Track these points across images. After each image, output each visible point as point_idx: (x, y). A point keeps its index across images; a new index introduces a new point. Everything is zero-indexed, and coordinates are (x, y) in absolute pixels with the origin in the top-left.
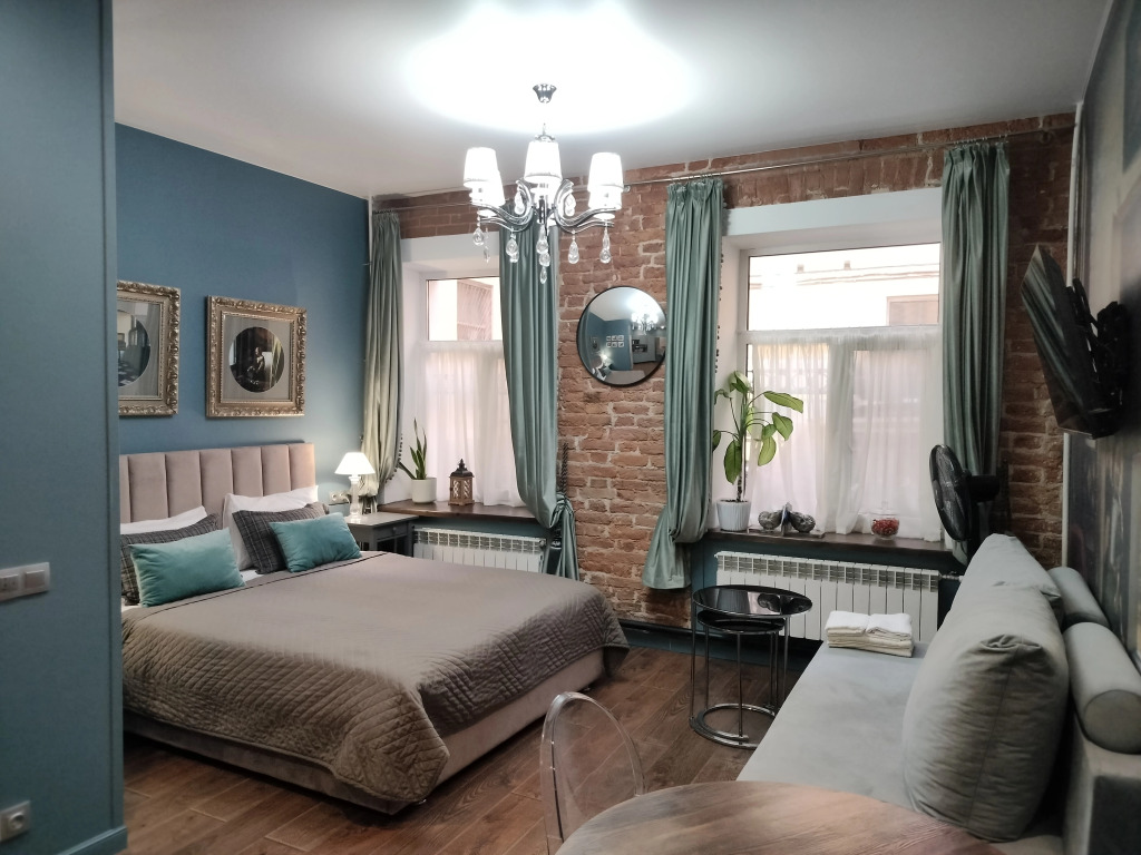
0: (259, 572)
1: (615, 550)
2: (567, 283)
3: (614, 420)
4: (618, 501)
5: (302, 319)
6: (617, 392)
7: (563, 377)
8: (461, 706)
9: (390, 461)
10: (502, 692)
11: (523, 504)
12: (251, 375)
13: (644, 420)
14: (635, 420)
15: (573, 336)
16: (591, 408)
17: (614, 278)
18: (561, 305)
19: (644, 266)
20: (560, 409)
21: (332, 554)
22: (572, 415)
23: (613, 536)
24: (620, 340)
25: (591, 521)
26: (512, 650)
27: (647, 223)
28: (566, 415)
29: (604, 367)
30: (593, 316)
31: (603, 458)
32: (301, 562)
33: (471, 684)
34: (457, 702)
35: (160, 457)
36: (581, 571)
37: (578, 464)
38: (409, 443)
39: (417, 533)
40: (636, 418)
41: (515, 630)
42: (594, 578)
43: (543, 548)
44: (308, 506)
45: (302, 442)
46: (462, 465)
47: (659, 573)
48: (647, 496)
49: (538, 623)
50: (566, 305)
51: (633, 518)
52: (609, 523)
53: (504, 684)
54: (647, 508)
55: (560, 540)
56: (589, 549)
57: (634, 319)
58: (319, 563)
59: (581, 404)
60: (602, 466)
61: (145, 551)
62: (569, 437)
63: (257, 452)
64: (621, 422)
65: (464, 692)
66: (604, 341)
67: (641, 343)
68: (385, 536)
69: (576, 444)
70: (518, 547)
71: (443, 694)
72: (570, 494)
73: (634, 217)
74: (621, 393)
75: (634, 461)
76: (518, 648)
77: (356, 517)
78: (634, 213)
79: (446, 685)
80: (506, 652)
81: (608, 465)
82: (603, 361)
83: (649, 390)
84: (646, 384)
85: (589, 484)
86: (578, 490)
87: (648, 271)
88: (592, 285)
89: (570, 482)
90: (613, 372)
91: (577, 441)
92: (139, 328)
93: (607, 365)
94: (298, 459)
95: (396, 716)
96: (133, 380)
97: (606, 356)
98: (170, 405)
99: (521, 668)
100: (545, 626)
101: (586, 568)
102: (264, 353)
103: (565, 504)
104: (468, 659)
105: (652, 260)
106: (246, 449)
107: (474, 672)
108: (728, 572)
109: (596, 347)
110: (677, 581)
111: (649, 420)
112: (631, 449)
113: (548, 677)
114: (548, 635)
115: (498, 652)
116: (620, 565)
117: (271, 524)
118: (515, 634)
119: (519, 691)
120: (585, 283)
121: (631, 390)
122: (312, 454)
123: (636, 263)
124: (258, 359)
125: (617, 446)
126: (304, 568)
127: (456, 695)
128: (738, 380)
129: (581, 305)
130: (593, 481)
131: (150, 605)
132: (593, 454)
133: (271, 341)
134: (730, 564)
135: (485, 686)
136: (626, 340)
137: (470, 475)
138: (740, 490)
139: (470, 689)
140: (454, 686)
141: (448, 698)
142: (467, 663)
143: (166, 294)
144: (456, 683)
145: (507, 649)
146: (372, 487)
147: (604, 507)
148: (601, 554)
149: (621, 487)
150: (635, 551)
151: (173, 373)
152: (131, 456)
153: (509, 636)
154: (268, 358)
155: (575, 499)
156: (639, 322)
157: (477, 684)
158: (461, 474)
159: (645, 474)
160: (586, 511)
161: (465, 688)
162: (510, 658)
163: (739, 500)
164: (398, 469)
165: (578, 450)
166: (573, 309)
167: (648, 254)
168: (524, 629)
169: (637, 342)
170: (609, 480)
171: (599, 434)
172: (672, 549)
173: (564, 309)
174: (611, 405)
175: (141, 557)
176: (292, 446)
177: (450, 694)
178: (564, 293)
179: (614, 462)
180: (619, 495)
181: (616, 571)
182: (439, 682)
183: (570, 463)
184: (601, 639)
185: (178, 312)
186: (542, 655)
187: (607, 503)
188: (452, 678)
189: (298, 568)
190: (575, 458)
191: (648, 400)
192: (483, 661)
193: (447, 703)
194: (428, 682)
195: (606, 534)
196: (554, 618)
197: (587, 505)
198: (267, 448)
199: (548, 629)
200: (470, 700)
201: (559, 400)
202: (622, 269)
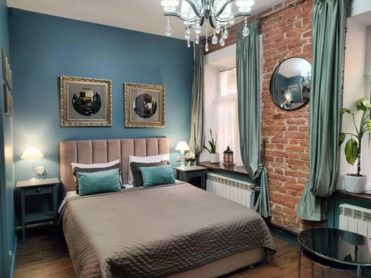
0: (134, 186)
1: (287, 194)
2: (267, 61)
3: (287, 128)
4: (289, 169)
5: (164, 90)
6: (289, 113)
7: (264, 107)
8: (141, 272)
9: (199, 145)
10: (176, 266)
11: (243, 165)
12: (143, 112)
13: (302, 127)
14: (298, 128)
15: (268, 87)
16: (276, 122)
17: (288, 54)
18: (264, 72)
19: (303, 45)
20: (262, 123)
21: (162, 182)
22: (268, 125)
23: (287, 187)
24: (295, 87)
25: (276, 178)
26: (185, 244)
27: (305, 21)
28: (265, 126)
29: (288, 102)
30: (280, 76)
31: (281, 147)
32: (147, 183)
33: (150, 261)
34: (138, 269)
35: (105, 142)
36: (271, 202)
37: (270, 150)
38: (208, 138)
39: (207, 175)
40: (298, 126)
41: (190, 234)
42: (277, 207)
43: (253, 189)
44: (161, 161)
45: (165, 137)
46: (228, 148)
47: (305, 210)
48: (304, 169)
49: (208, 231)
50: (266, 72)
51: (297, 179)
52: (284, 180)
53: (178, 262)
54: (304, 175)
55: (260, 186)
56: (275, 192)
57: (302, 76)
58: (155, 184)
59: (271, 120)
60: (281, 151)
61: (81, 175)
62: (266, 136)
63: (144, 141)
64: (291, 129)
65: (144, 265)
66: (287, 88)
67: (307, 87)
68: (192, 175)
69: (269, 140)
70: (242, 186)
71: (126, 265)
72: (266, 164)
73: (298, 21)
74: (291, 114)
75: (297, 149)
76: (191, 244)
77: (183, 168)
78: (298, 18)
79: (129, 260)
80: (179, 245)
81: (284, 151)
82: (287, 99)
83: (305, 111)
84: (304, 108)
85: (275, 160)
86: (270, 162)
87: (305, 47)
88: (278, 59)
89: (267, 158)
90: (292, 104)
91: (270, 138)
92: (97, 96)
93: (289, 101)
94: (161, 144)
95: (95, 273)
96: (95, 114)
97: (288, 97)
98: (109, 123)
99: (193, 254)
100: (213, 233)
101: (273, 201)
102: (148, 104)
103: (263, 169)
104: (150, 247)
105: (308, 41)
106: (140, 139)
107: (152, 254)
108: (347, 217)
109: (283, 92)
110: (316, 217)
111: (305, 128)
112: (295, 143)
113: (215, 260)
114: (215, 238)
115: (173, 245)
116: (290, 203)
117: (140, 168)
118: (188, 236)
119: (191, 266)
120: (274, 59)
121: (296, 112)
122: (168, 142)
123: (299, 45)
124: (146, 106)
125: (288, 141)
126: (149, 186)
127: (137, 266)
128: (361, 103)
129: (272, 71)
130: (277, 158)
131: (81, 196)
132: (277, 145)
133: (151, 99)
134: (348, 212)
135: (162, 262)
136: (299, 87)
137: (232, 152)
138: (359, 169)
139: (149, 263)
140: (135, 261)
141: (130, 267)
142: (148, 249)
143: (106, 82)
144: (138, 260)
145: (181, 244)
146: (192, 155)
147: (282, 172)
148: (280, 196)
149: (290, 162)
150: (297, 197)
151: (110, 111)
152: (94, 141)
153: (184, 237)
154: (150, 105)
155: (269, 167)
156: (305, 76)
157: (155, 261)
158: (228, 152)
159: (302, 157)
160: (273, 173)
161: (145, 262)
162: (183, 248)
163: (358, 175)
164: (204, 149)
165: (270, 143)
166: (269, 73)
167: (305, 38)
168: (196, 234)
169: (305, 87)
170: (285, 159)
171: (280, 135)
172: (313, 198)
173: (265, 74)
174: (286, 120)
175: (80, 177)
176: (159, 138)
177: (132, 265)
178: (266, 66)
179: (287, 149)
180: (289, 167)
181: (287, 205)
182: (124, 259)
183: (267, 149)
184: (260, 242)
185: (111, 89)
186: (210, 248)
187: (283, 170)
188: (135, 257)
189: (146, 186)
190: (269, 147)
191: (305, 117)
192: (160, 249)
193: (129, 269)
194: (117, 258)
195: (283, 186)
196: (221, 229)
197: (274, 170)
198: (148, 139)
199: (216, 235)
200: (149, 269)
201: (262, 118)
202: (292, 49)
